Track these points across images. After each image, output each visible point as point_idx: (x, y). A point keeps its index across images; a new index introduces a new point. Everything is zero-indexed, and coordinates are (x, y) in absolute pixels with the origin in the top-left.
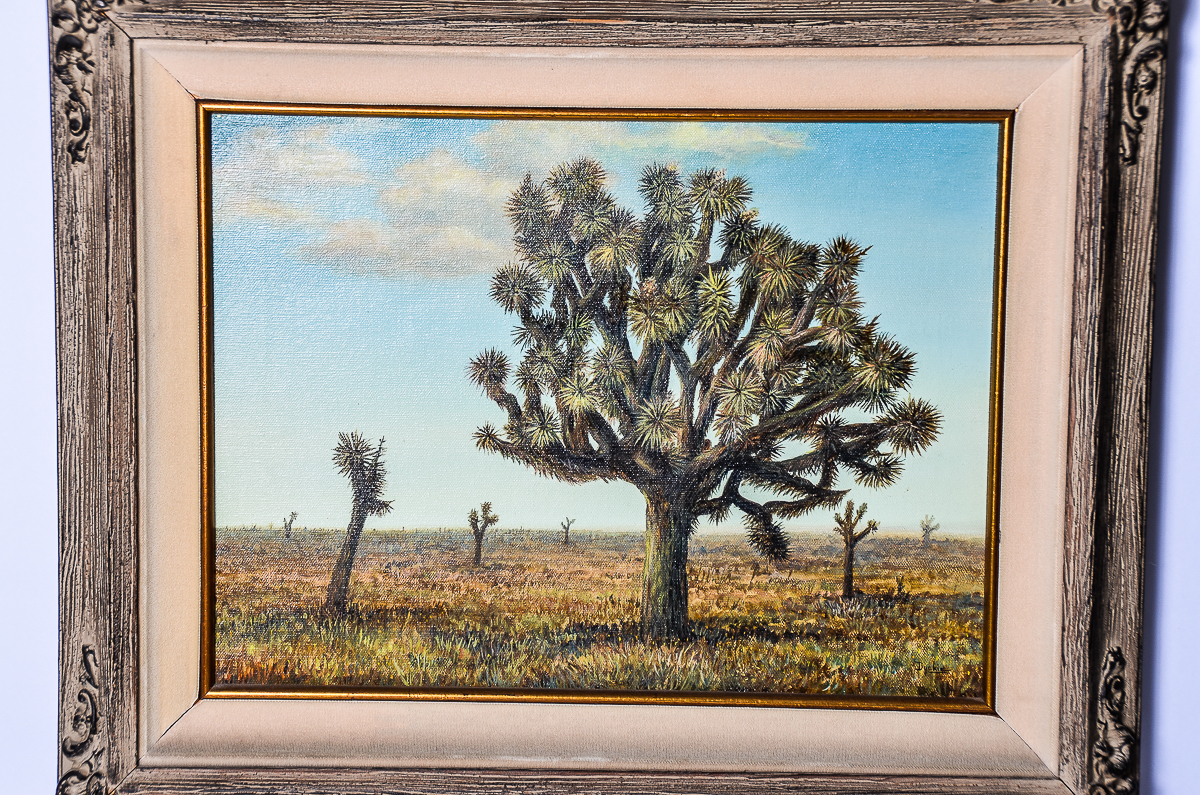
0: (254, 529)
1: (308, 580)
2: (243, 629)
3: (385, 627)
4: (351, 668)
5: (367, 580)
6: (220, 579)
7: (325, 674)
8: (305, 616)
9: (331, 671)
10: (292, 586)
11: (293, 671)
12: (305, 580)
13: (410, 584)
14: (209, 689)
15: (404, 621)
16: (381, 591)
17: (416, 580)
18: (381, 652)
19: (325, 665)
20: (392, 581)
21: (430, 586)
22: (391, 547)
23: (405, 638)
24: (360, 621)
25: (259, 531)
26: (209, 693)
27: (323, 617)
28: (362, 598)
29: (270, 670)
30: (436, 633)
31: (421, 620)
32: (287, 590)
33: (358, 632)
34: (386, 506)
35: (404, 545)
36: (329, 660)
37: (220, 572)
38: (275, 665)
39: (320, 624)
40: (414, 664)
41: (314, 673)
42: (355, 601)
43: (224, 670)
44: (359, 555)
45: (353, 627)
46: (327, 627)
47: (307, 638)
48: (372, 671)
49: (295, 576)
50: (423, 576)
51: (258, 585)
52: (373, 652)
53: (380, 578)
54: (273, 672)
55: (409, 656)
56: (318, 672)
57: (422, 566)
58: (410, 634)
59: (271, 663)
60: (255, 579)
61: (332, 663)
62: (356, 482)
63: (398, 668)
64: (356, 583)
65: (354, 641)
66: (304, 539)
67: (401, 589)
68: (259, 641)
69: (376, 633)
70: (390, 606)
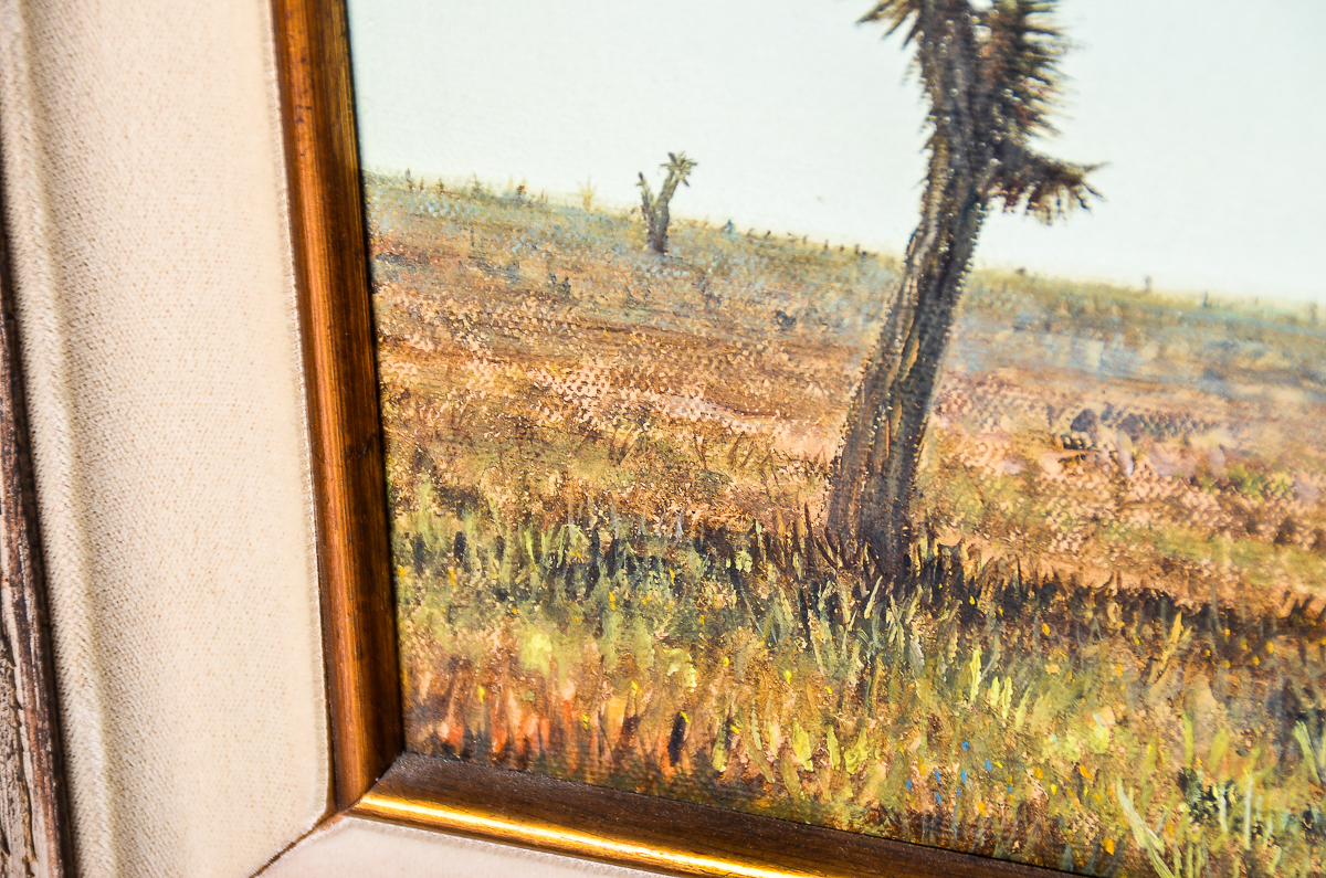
0: (518, 199)
1: (750, 426)
2: (501, 573)
3: (1077, 662)
4: (938, 785)
5: (994, 465)
6: (395, 369)
7: (835, 789)
8: (744, 562)
9: (859, 780)
10: (683, 440)
11: (703, 759)
12: (739, 425)
13: (1178, 511)
14: (370, 786)
15: (1154, 646)
16: (1058, 514)
17: (1205, 499)
18: (1061, 749)
19: (833, 760)
20: (1099, 483)
21: (1268, 531)
22: (1094, 351)
23: (1162, 711)
24: (970, 617)
25: (540, 207)
26: (370, 801)
27: (816, 579)
28: (981, 529)
29: (614, 735)
30: (1295, 715)
31: (1228, 651)
32: (667, 451)
33: (963, 657)
34: (1072, 181)
35: (1149, 351)
36: (846, 741)
37: (398, 341)
38: (630, 725)
39: (805, 605)
40: (1203, 814)
41: (792, 780)
42: (948, 537)
43: (439, 704)
44: (956, 362)
45: (941, 634)
46: (834, 619)
47: (750, 643)
48: (1026, 809)
49: (693, 406)
50: (1237, 484)
51: (548, 419)
52: (1030, 741)
53: (1051, 467)
54: (622, 752)
55: (1184, 781)
56: (805, 776)
57: (1229, 443)
58: (1181, 701)
59: (615, 710)
60: (534, 392)
61: (861, 750)
62: (934, 69)
63: (1136, 820)
64: (949, 468)
65: (950, 682)
66: (724, 270)
67: (1140, 518)
68: (563, 625)
69: (1038, 674)
70: (1095, 578)
